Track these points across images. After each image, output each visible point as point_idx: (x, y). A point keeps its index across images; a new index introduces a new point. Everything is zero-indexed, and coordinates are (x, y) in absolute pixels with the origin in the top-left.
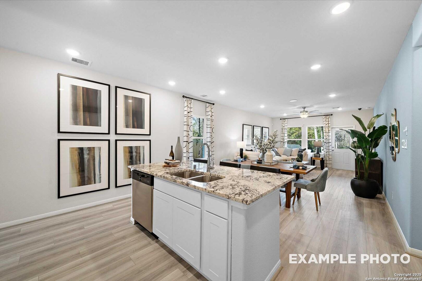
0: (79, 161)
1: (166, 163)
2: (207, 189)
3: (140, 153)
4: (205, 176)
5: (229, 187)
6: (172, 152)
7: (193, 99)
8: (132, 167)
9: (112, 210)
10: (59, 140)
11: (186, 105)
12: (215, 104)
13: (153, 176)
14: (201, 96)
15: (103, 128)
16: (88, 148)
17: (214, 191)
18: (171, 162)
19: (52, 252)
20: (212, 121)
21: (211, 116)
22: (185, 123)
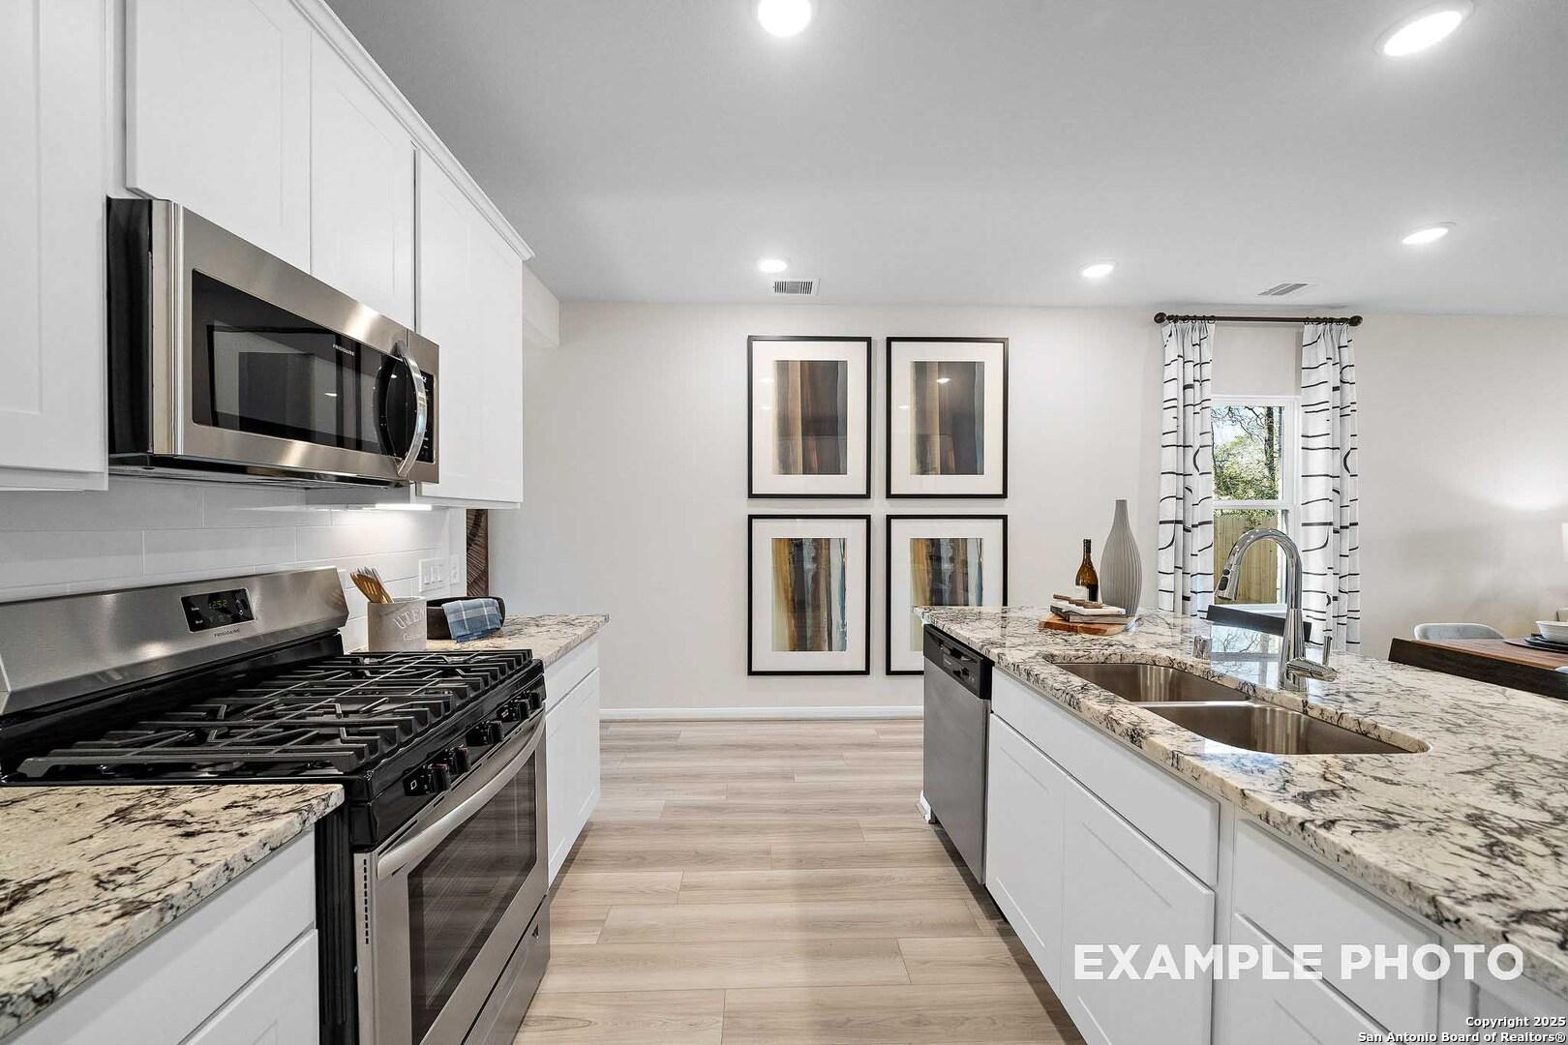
0: (793, 577)
1: (1056, 610)
2: (1252, 794)
3: (965, 563)
4: (1263, 711)
5: (1457, 828)
6: (1087, 567)
7: (1213, 318)
8: (923, 613)
9: (871, 746)
10: (751, 517)
11: (1172, 352)
12: (1363, 322)
13: (992, 663)
14: (1264, 294)
15: (852, 480)
16: (815, 540)
17: (1302, 825)
18: (1081, 609)
19: (719, 819)
20: (1343, 411)
21: (1335, 389)
22: (1171, 439)
